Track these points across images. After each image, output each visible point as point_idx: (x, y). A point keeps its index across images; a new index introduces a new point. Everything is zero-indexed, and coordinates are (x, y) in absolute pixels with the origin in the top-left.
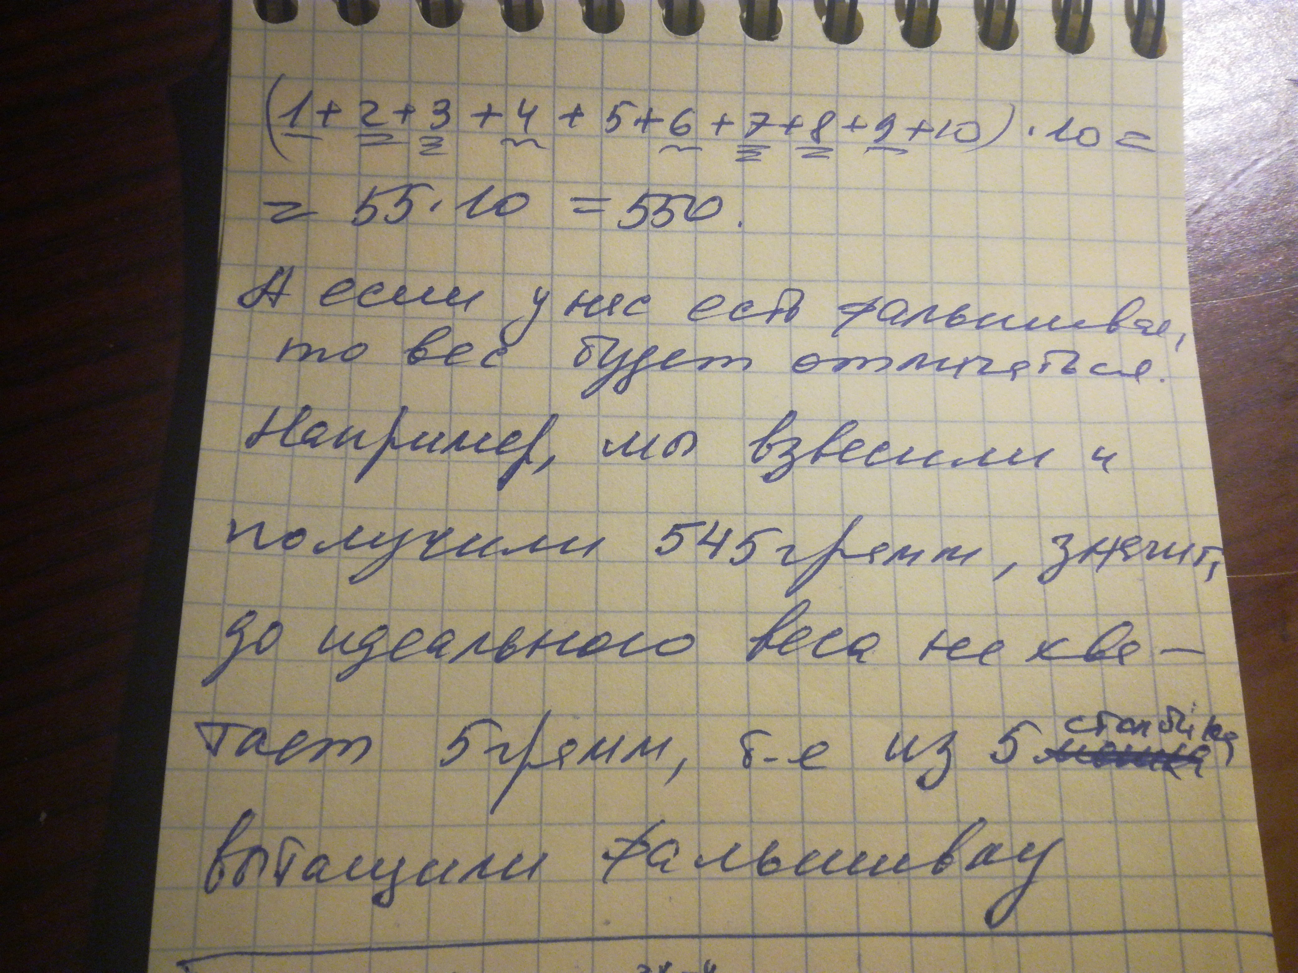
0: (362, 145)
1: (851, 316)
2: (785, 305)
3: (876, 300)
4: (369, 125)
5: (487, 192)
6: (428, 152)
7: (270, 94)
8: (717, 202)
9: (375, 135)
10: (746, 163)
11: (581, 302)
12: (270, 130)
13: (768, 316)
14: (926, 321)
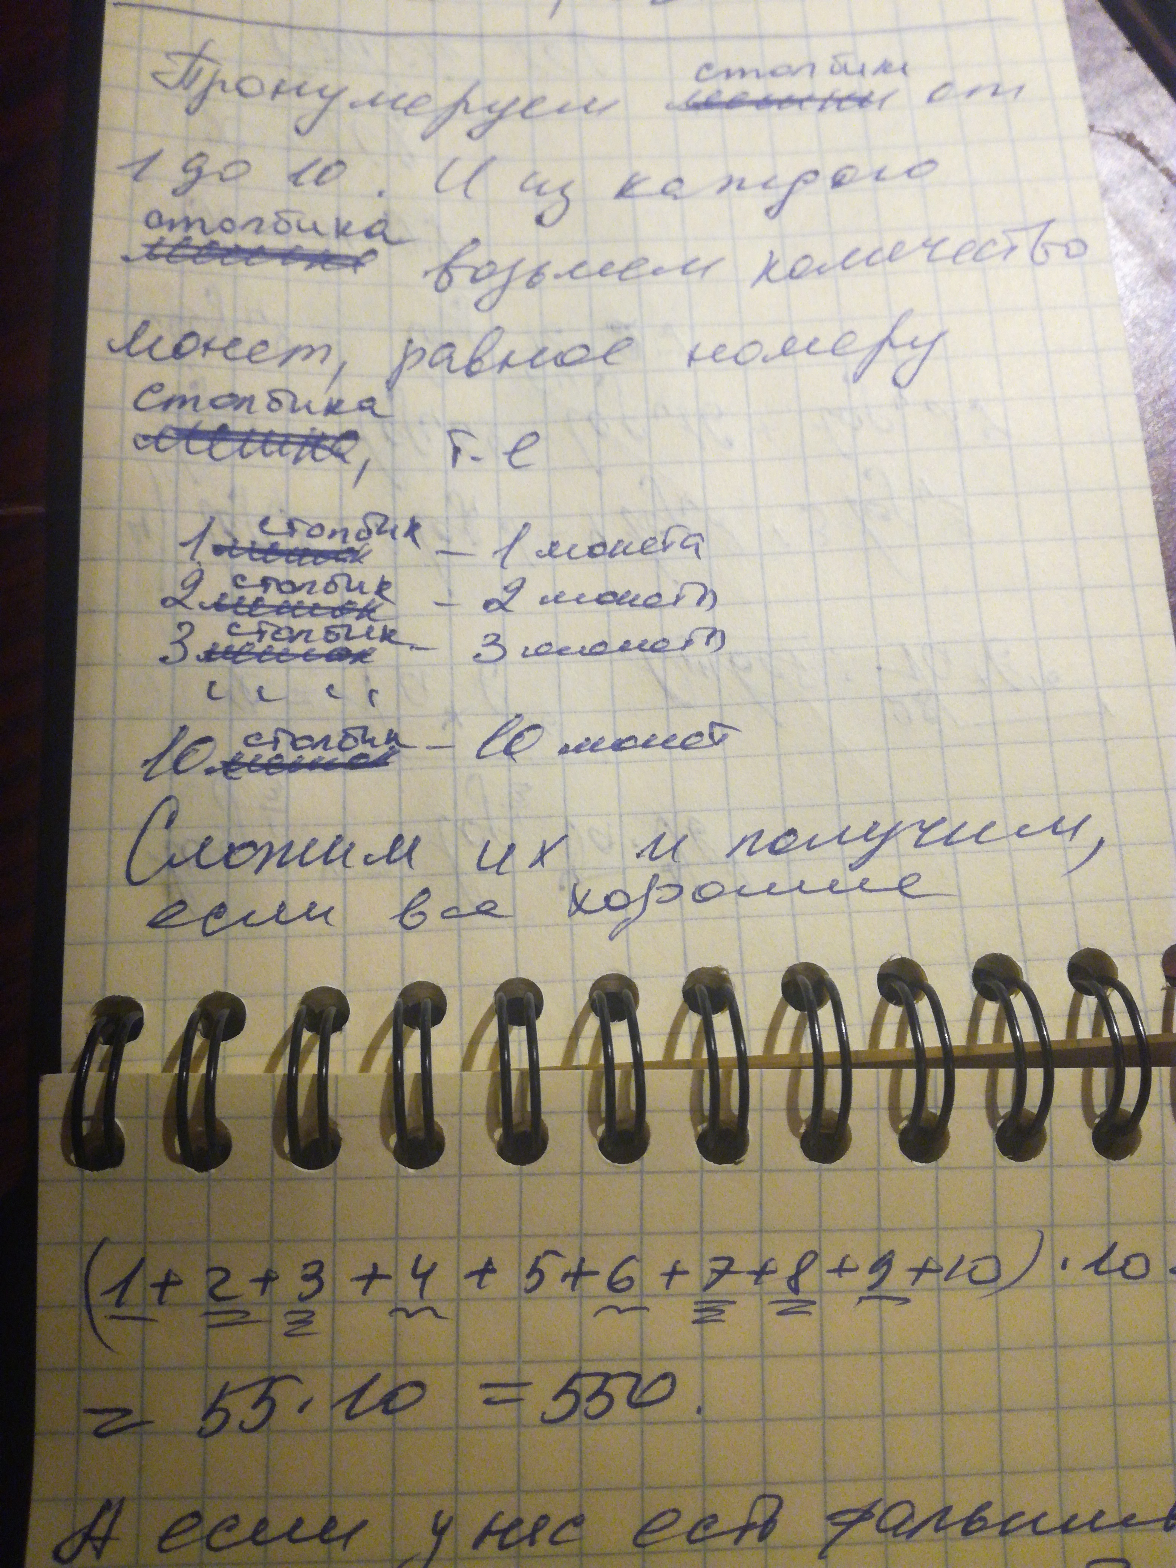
0: (210, 1326)
1: (843, 1527)
2: (758, 1518)
3: (874, 1504)
4: (219, 1299)
5: (372, 1382)
6: (296, 1332)
7: (90, 1263)
8: (668, 1381)
9: (227, 1312)
10: (705, 1325)
11: (494, 1528)
12: (89, 1312)
13: (736, 1534)
14: (937, 1529)
